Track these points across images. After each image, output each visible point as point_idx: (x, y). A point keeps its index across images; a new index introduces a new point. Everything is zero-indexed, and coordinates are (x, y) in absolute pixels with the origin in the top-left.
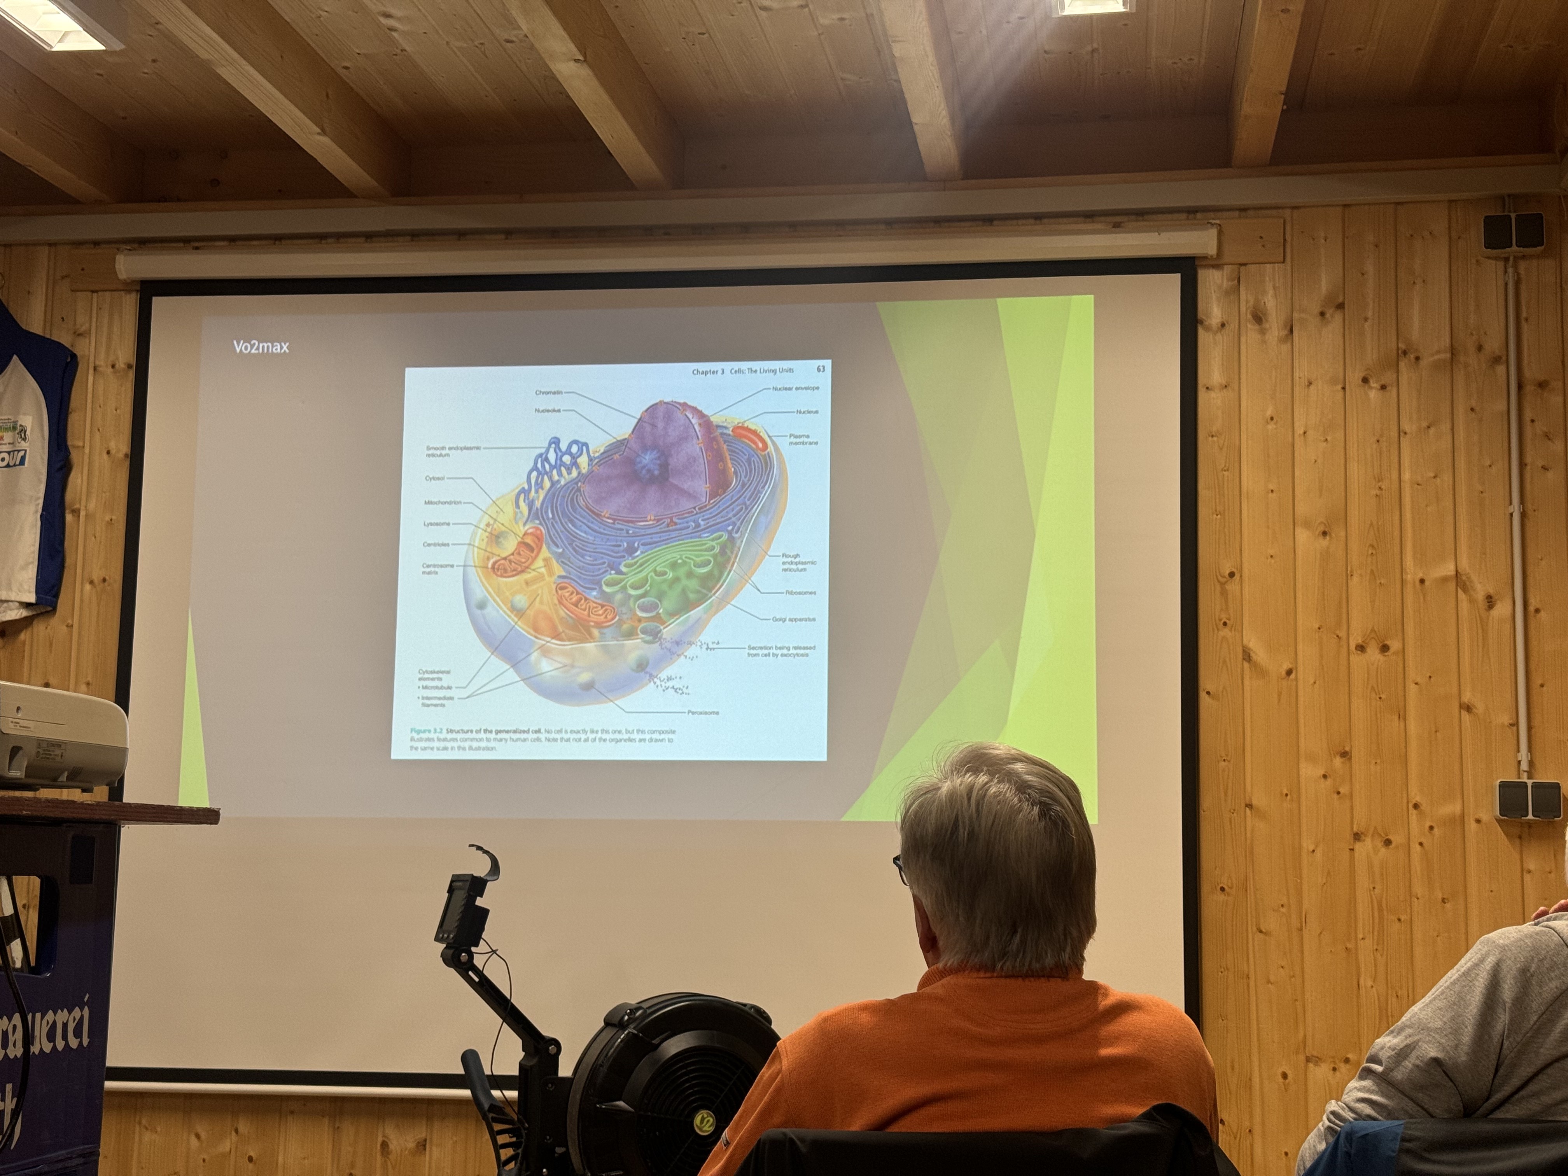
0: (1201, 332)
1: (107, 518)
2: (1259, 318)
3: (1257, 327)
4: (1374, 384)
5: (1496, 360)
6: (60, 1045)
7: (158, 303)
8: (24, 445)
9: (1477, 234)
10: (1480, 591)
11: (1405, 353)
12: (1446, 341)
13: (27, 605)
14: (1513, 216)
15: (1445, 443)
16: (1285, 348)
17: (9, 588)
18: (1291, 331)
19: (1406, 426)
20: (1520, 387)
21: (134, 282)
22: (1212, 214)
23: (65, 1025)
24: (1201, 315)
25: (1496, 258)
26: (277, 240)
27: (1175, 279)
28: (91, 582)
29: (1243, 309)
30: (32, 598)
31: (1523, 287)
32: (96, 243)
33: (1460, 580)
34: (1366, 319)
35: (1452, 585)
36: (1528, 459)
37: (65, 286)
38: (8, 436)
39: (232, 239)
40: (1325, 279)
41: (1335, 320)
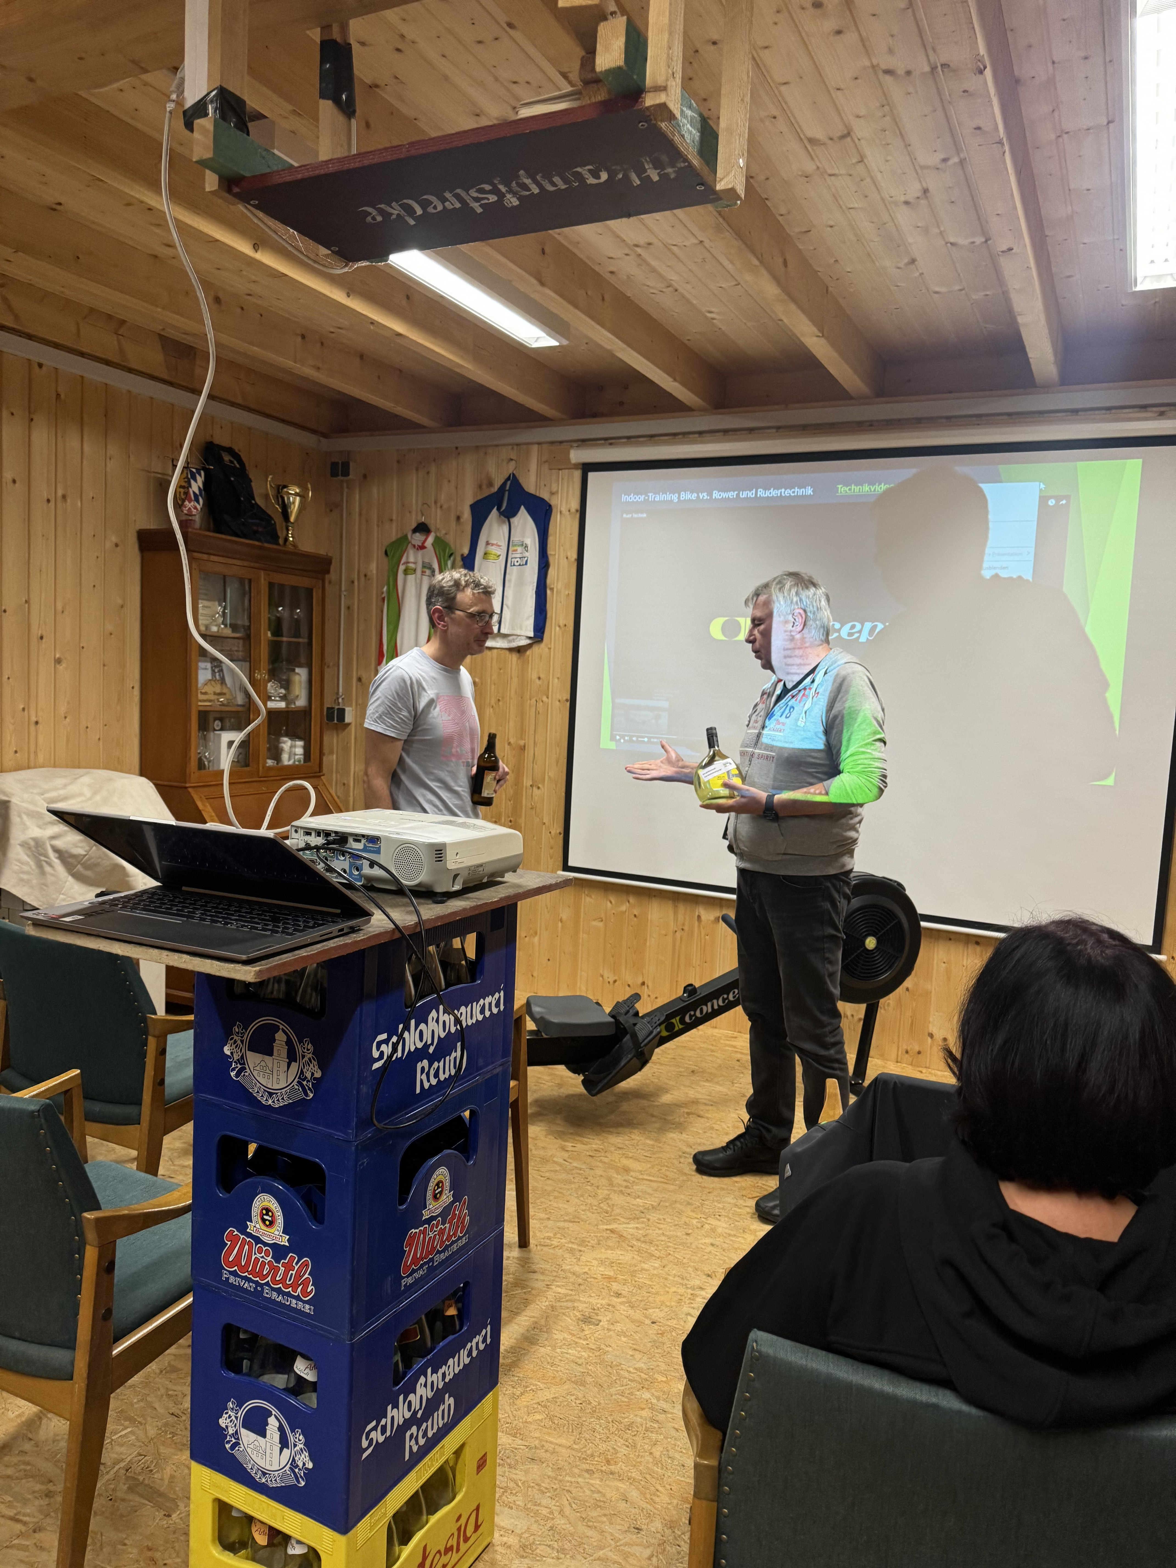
1: (566, 593)
6: (487, 1014)
7: (591, 476)
8: (527, 554)
13: (530, 638)
17: (521, 629)
21: (579, 464)
23: (490, 1004)
26: (652, 438)
28: (559, 627)
30: (532, 634)
32: (561, 442)
37: (545, 467)
38: (520, 549)
39: (629, 438)
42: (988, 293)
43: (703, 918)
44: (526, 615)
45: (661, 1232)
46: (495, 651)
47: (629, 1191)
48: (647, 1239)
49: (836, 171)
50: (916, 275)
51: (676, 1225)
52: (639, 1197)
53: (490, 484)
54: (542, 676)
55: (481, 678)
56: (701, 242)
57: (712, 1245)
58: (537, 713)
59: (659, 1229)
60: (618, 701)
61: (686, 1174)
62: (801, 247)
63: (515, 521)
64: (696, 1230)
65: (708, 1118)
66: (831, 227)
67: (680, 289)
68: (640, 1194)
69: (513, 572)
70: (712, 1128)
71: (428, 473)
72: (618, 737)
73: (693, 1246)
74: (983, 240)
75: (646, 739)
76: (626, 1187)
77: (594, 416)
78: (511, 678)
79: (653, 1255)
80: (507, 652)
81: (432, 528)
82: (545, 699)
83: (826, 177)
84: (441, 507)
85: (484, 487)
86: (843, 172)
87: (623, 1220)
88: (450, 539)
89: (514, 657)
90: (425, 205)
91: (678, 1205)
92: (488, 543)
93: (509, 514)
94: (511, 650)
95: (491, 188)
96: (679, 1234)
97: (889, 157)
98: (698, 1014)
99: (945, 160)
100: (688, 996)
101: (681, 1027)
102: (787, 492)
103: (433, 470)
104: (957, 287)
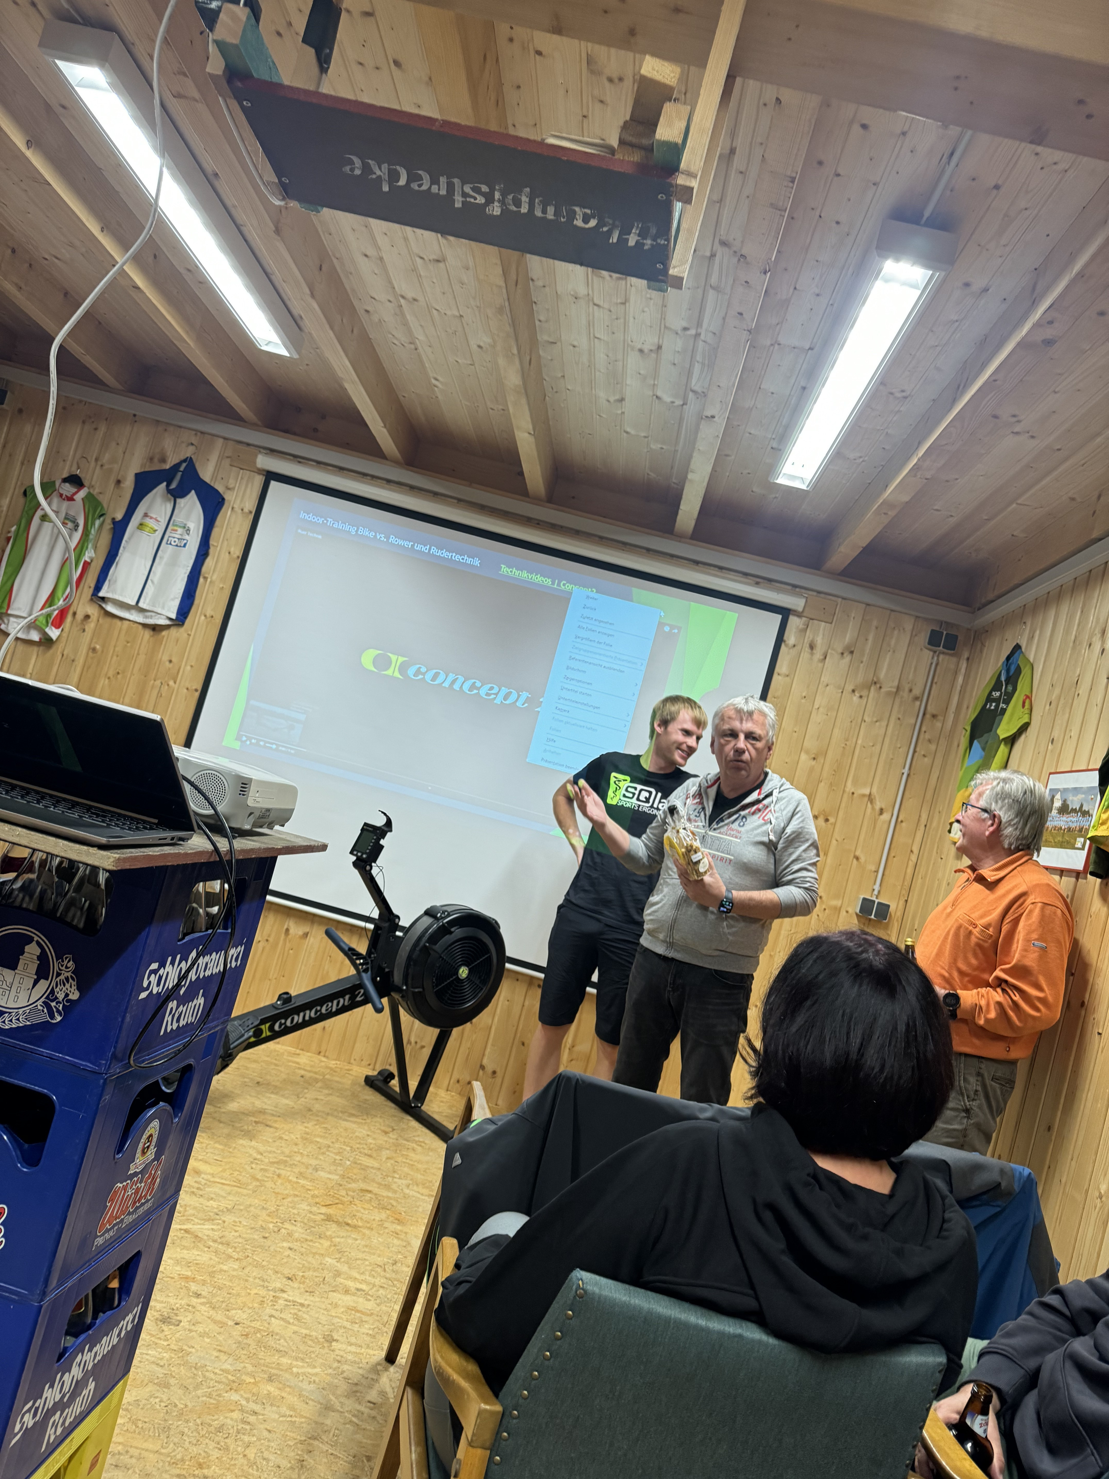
0: (783, 645)
1: (221, 586)
2: (812, 647)
3: (810, 651)
4: (857, 694)
5: (916, 698)
7: (273, 484)
8: (187, 537)
9: (925, 636)
10: (878, 806)
11: (875, 683)
12: (896, 683)
13: (170, 619)
14: (945, 633)
15: (883, 731)
16: (821, 665)
17: (163, 608)
18: (825, 658)
19: (866, 718)
20: (924, 714)
21: (264, 470)
22: (803, 591)
24: (785, 638)
25: (930, 650)
26: (341, 470)
27: (779, 617)
28: (205, 616)
29: (806, 641)
30: (174, 616)
31: (939, 668)
32: (248, 445)
33: (870, 798)
34: (862, 662)
35: (866, 799)
36: (918, 749)
37: (227, 462)
38: (180, 531)
39: (319, 463)
40: (848, 638)
41: (847, 658)
42: (664, 447)
43: (292, 931)
44: (172, 597)
45: (237, 1234)
46: (128, 622)
47: (201, 1193)
48: (224, 1240)
49: (601, 304)
50: (619, 412)
51: (252, 1228)
52: (212, 1199)
53: (163, 460)
54: (174, 660)
55: (103, 646)
56: (461, 316)
57: (290, 1249)
58: (159, 695)
59: (236, 1231)
60: (252, 702)
61: (258, 1180)
62: (541, 353)
63: (181, 502)
64: (273, 1234)
65: (276, 1128)
66: (574, 346)
67: (420, 350)
68: (213, 1196)
69: (167, 551)
70: (281, 1138)
71: (96, 429)
72: (244, 738)
74: (681, 403)
75: (274, 746)
76: (198, 1189)
77: (286, 431)
78: (138, 654)
79: (231, 1257)
80: (140, 627)
81: (86, 483)
82: (171, 683)
83: (591, 304)
84: (102, 466)
85: (156, 460)
86: (606, 306)
87: (196, 1220)
88: (104, 500)
89: (147, 634)
90: (413, 177)
91: (252, 1209)
92: (146, 515)
93: (176, 494)
94: (145, 626)
96: (256, 1237)
97: (646, 309)
98: (288, 1023)
99: (685, 329)
100: (283, 1004)
101: (269, 1034)
102: (457, 558)
103: (103, 428)
104: (643, 434)
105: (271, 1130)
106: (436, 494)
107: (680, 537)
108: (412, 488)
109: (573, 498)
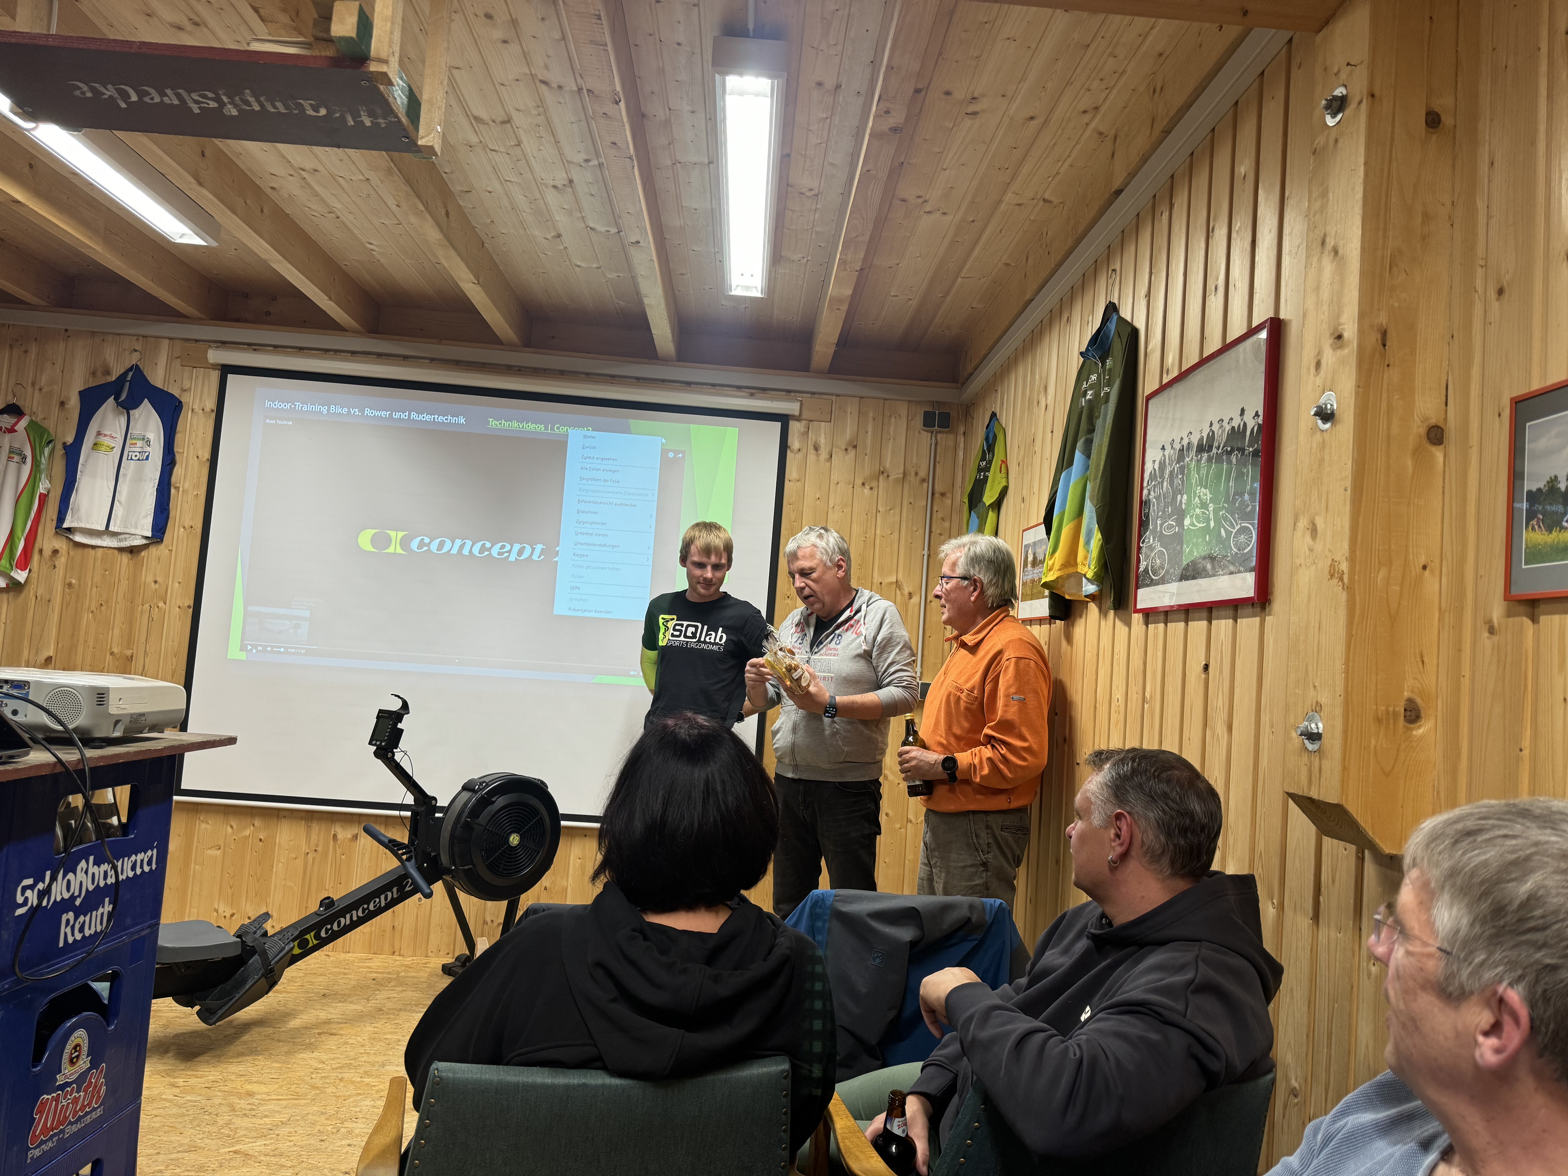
0: (789, 452)
1: (195, 493)
2: (816, 448)
3: (815, 453)
4: (867, 486)
5: (923, 480)
6: (139, 871)
7: (232, 378)
8: (148, 449)
9: (919, 421)
10: (906, 590)
11: (883, 473)
12: (902, 470)
13: (147, 538)
14: (937, 412)
15: (897, 518)
16: (828, 464)
17: (136, 527)
18: (831, 456)
19: (880, 508)
20: (933, 494)
21: (218, 365)
22: (798, 394)
23: (142, 861)
24: (789, 444)
25: (927, 431)
26: (302, 350)
27: (778, 425)
28: (184, 528)
29: (809, 443)
30: (149, 534)
31: (938, 447)
32: (197, 341)
33: (898, 584)
34: (866, 455)
35: (894, 586)
36: (933, 529)
37: (178, 362)
38: (140, 443)
39: (275, 347)
40: (849, 432)
41: (852, 453)
42: (620, 275)
43: (339, 836)
44: (144, 514)
45: (292, 1143)
46: (101, 549)
47: (253, 1113)
48: (276, 1152)
49: (497, 148)
50: (562, 247)
51: (308, 1135)
52: (266, 1116)
53: (108, 372)
54: (159, 579)
55: (79, 579)
56: (368, 179)
57: (349, 1145)
58: (151, 620)
59: (290, 1141)
60: (251, 608)
61: (318, 1088)
62: (461, 203)
63: (135, 413)
64: (331, 1136)
65: (342, 1035)
66: (490, 192)
67: (342, 217)
68: (266, 1113)
69: (129, 468)
70: (347, 1043)
71: (26, 352)
72: (249, 647)
73: (329, 1150)
74: (617, 231)
75: (282, 650)
76: (250, 1110)
77: (237, 320)
78: (119, 580)
79: (284, 1166)
80: (116, 552)
81: (26, 410)
82: (161, 604)
83: (488, 150)
84: (40, 390)
85: (99, 374)
86: (502, 149)
87: (247, 1140)
88: (50, 425)
89: (125, 558)
90: (141, 94)
91: (310, 1117)
92: (99, 434)
93: (128, 406)
94: (121, 550)
95: (214, 96)
96: (312, 1142)
97: (541, 148)
98: (335, 927)
99: (587, 161)
100: (325, 910)
101: (315, 942)
102: (441, 419)
103: (33, 349)
104: (595, 266)
105: (335, 1038)
106: (405, 357)
107: (664, 361)
108: (379, 355)
109: (553, 337)
